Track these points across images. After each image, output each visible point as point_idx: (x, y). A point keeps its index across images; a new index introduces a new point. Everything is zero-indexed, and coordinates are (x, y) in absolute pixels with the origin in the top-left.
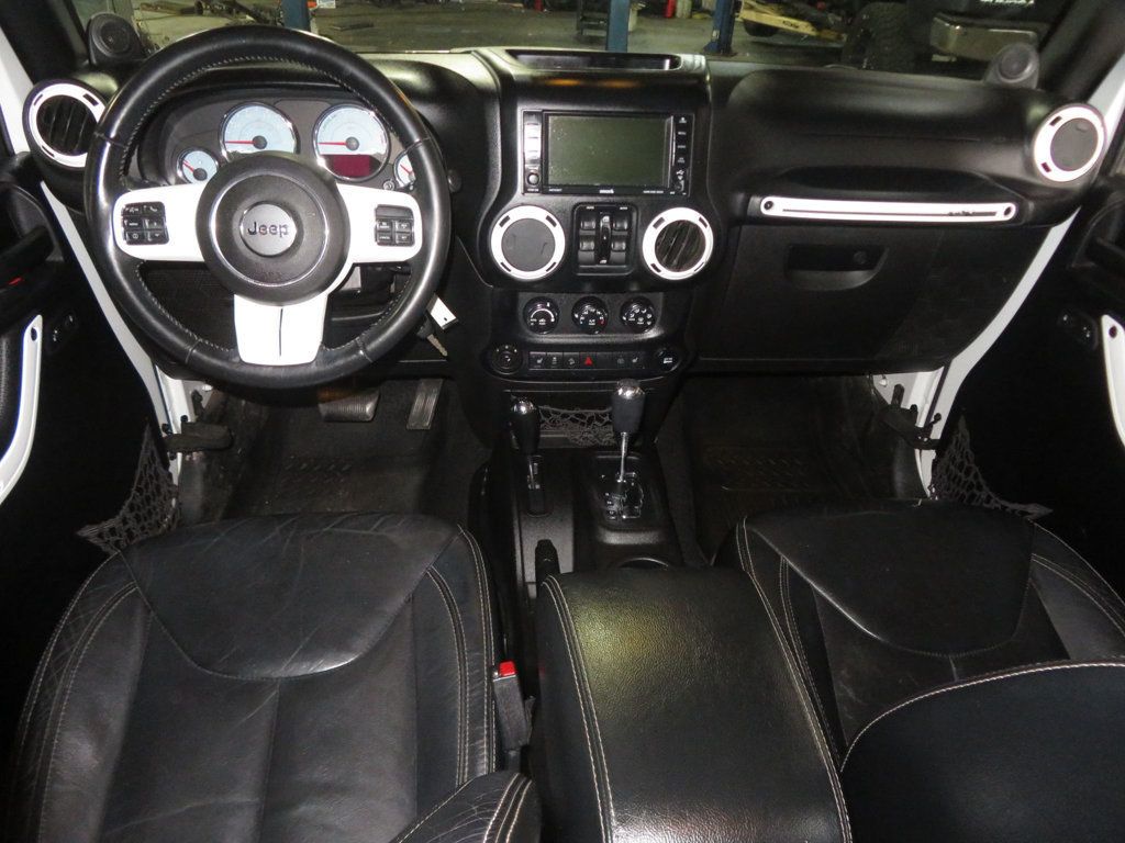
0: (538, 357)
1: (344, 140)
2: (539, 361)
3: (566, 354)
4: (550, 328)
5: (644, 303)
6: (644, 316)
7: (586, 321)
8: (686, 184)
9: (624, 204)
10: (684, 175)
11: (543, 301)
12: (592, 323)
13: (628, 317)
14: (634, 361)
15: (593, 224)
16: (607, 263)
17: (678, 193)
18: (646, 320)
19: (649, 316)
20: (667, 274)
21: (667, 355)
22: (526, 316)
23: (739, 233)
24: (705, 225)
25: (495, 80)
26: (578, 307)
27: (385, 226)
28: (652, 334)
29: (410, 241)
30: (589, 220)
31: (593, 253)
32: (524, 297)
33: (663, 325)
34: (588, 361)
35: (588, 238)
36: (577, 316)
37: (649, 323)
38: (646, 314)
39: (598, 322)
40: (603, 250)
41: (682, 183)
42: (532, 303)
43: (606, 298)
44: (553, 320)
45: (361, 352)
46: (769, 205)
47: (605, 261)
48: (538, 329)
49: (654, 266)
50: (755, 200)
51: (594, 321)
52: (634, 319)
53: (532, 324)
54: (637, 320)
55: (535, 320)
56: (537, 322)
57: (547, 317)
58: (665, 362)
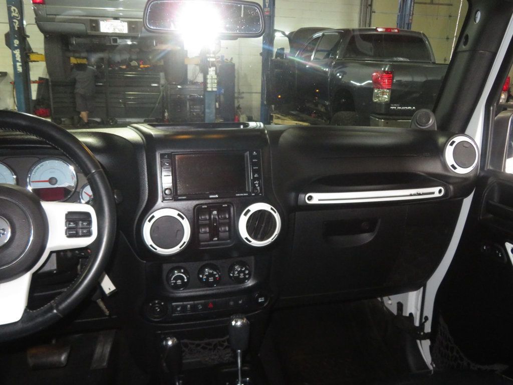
0: (178, 306)
1: (47, 179)
2: (179, 309)
3: (196, 302)
4: (185, 285)
5: (242, 264)
6: (244, 272)
7: (207, 279)
8: (261, 189)
9: (225, 203)
10: (259, 184)
11: (179, 269)
12: (211, 279)
13: (233, 274)
14: (240, 302)
15: (207, 217)
16: (218, 240)
17: (257, 194)
18: (245, 275)
19: (247, 272)
20: (255, 243)
21: (260, 296)
22: (168, 279)
23: (295, 216)
24: (275, 212)
26: (201, 271)
27: (72, 225)
28: (250, 283)
29: (89, 234)
30: (204, 215)
31: (208, 235)
32: (166, 267)
33: (255, 278)
34: (211, 306)
35: (204, 226)
36: (201, 276)
37: (247, 276)
38: (244, 271)
39: (215, 279)
40: (214, 232)
41: (258, 188)
42: (171, 271)
43: (218, 263)
44: (186, 280)
45: (55, 311)
46: (310, 198)
47: (216, 239)
48: (176, 287)
49: (246, 239)
50: (301, 196)
51: (212, 278)
52: (237, 275)
53: (173, 284)
54: (239, 275)
55: (174, 281)
56: (176, 283)
57: (182, 278)
58: (260, 301)
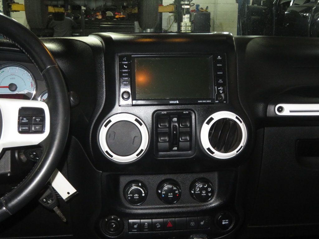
0: (134, 224)
1: (8, 85)
2: (135, 226)
3: (154, 220)
4: (142, 200)
5: (204, 181)
6: (206, 189)
7: (166, 195)
8: (225, 95)
9: (186, 110)
10: (223, 90)
11: (136, 182)
12: (170, 195)
13: (195, 191)
14: (202, 223)
15: (167, 125)
16: (178, 150)
17: (221, 102)
18: (207, 192)
19: (210, 189)
20: (218, 155)
21: (224, 218)
22: (125, 193)
23: (264, 131)
24: (241, 122)
25: (101, 42)
26: (160, 186)
27: (25, 120)
28: (213, 203)
29: (41, 131)
30: (164, 122)
31: (167, 144)
32: (124, 180)
33: (219, 197)
34: (170, 225)
35: (164, 134)
36: (160, 191)
37: (210, 195)
38: (207, 188)
39: (174, 194)
40: (174, 141)
41: (223, 95)
42: (129, 184)
43: (178, 178)
44: (143, 195)
45: (4, 208)
46: (280, 110)
47: (176, 148)
48: (133, 202)
49: (209, 149)
50: (271, 108)
51: (172, 194)
52: (199, 192)
53: (129, 198)
54: (201, 193)
55: (131, 195)
56: (133, 196)
57: (139, 193)
58: (223, 223)
